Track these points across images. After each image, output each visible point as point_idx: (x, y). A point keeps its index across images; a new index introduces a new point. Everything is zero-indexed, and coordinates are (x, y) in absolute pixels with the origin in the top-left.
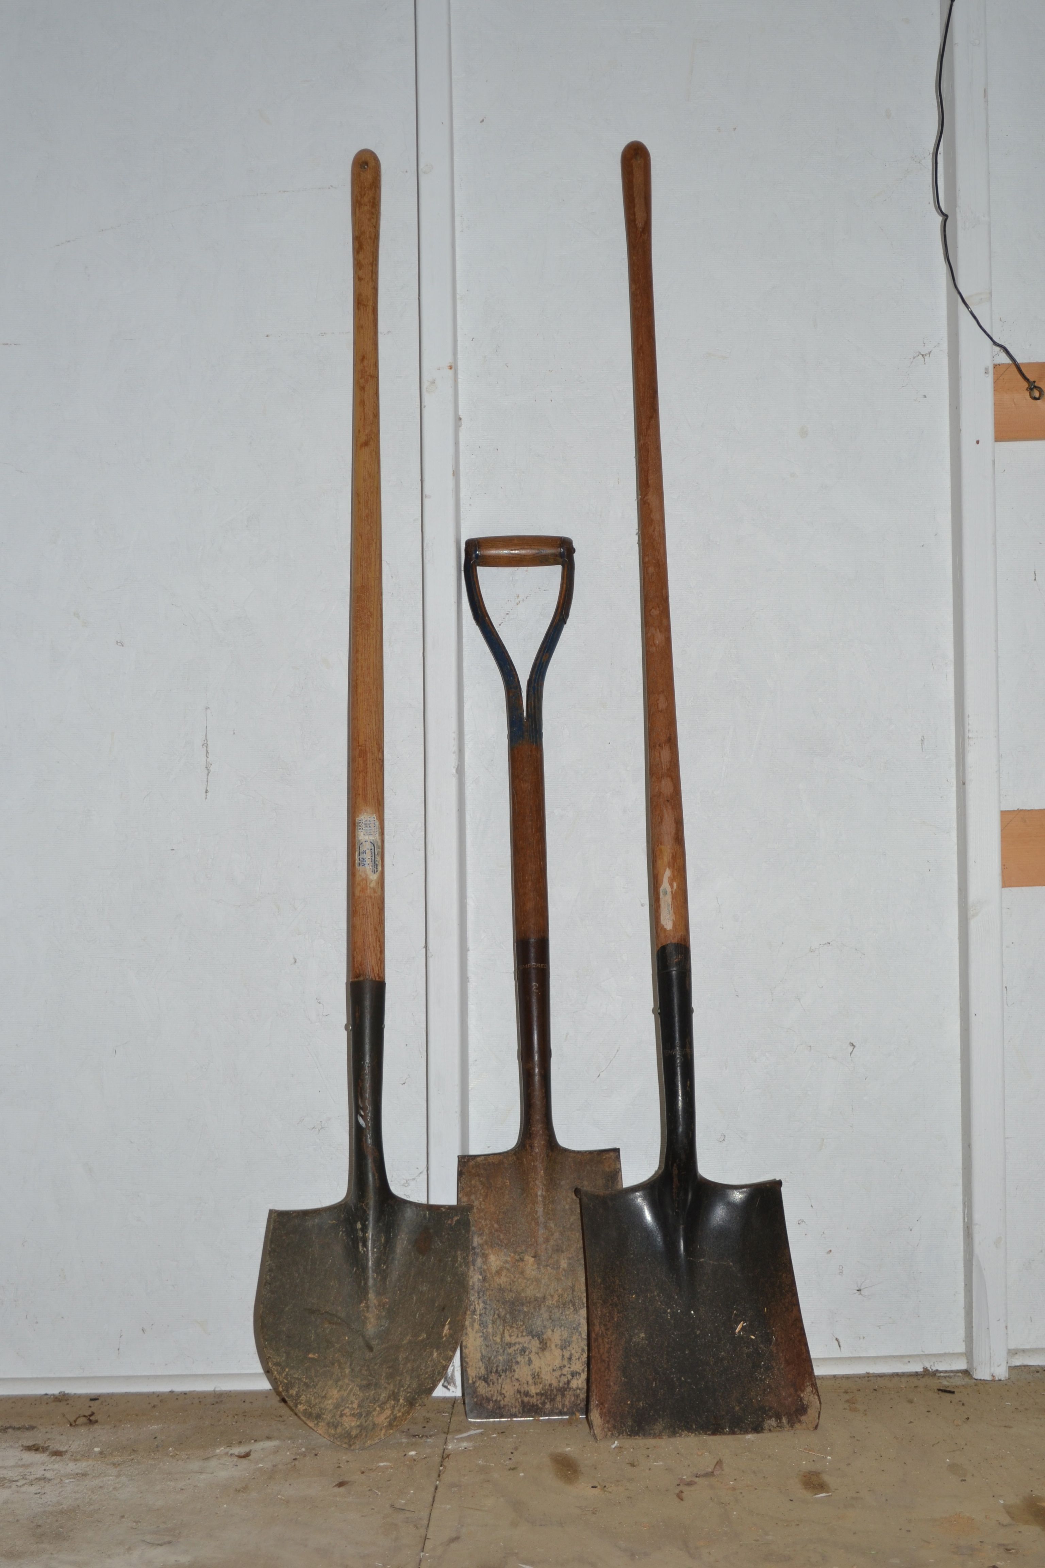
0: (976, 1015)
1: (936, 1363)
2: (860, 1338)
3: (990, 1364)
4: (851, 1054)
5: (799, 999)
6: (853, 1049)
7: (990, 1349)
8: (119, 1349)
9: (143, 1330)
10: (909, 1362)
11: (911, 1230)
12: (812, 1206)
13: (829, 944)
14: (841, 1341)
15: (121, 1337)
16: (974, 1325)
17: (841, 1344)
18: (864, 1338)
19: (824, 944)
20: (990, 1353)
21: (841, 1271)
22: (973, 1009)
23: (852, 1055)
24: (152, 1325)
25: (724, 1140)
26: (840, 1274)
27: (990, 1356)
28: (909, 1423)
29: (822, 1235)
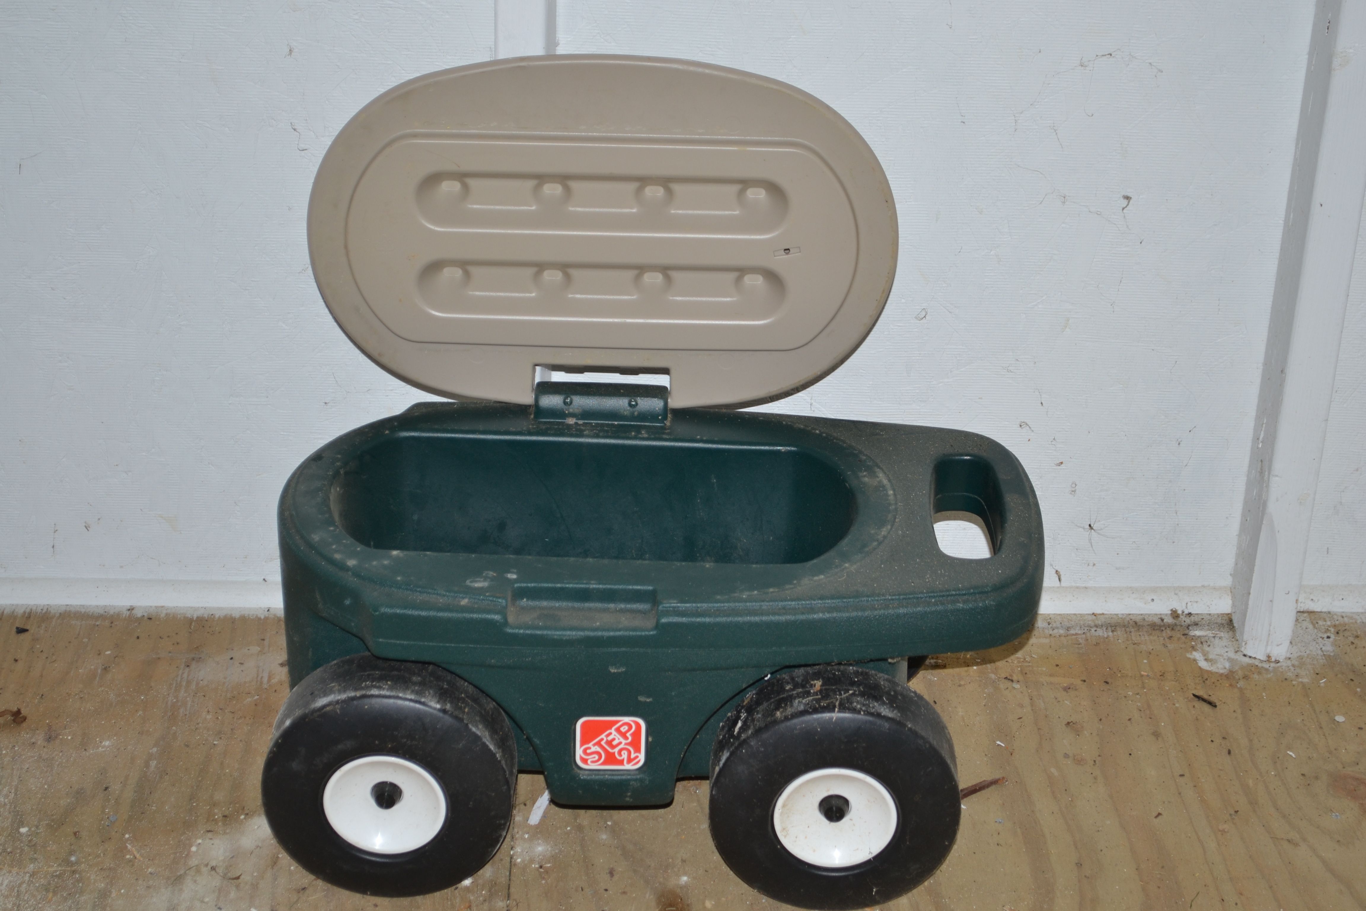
0: (1321, 205)
1: (1189, 604)
2: (1088, 565)
3: (1267, 642)
4: (1123, 209)
5: (1055, 131)
6: (1129, 202)
7: (1270, 625)
8: (53, 547)
9: (86, 527)
10: (1153, 600)
11: (1179, 444)
12: (1042, 403)
13: (1111, 55)
14: (1062, 573)
15: (55, 532)
16: (1252, 592)
17: (1062, 578)
18: (1094, 565)
19: (1103, 55)
20: (1270, 630)
21: (1074, 489)
22: (1319, 195)
23: (1125, 211)
24: (99, 519)
25: (925, 317)
26: (1071, 494)
27: (1269, 634)
28: (1156, 817)
29: (1051, 442)
